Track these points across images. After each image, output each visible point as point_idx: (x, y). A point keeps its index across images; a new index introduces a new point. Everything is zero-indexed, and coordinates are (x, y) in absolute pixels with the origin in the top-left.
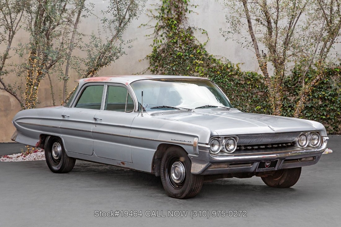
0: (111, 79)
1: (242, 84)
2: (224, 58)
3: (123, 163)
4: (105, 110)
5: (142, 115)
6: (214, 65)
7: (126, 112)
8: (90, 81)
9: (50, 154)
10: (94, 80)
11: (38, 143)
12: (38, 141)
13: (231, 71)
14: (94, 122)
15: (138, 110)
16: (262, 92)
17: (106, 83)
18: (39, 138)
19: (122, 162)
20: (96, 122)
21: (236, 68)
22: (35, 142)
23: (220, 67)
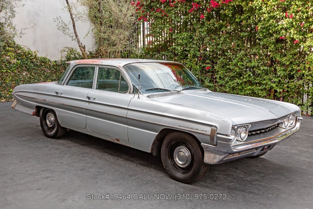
0: (102, 62)
1: (38, 65)
2: (26, 47)
3: (118, 140)
4: (96, 89)
5: (139, 97)
6: (20, 51)
7: (119, 93)
8: (80, 63)
9: (44, 122)
10: (85, 62)
11: (34, 112)
12: (35, 111)
13: (32, 56)
14: (87, 100)
15: (133, 92)
16: (50, 70)
17: (97, 66)
18: (35, 109)
19: (116, 139)
20: (90, 101)
21: (34, 54)
22: (32, 111)
23: (24, 53)
